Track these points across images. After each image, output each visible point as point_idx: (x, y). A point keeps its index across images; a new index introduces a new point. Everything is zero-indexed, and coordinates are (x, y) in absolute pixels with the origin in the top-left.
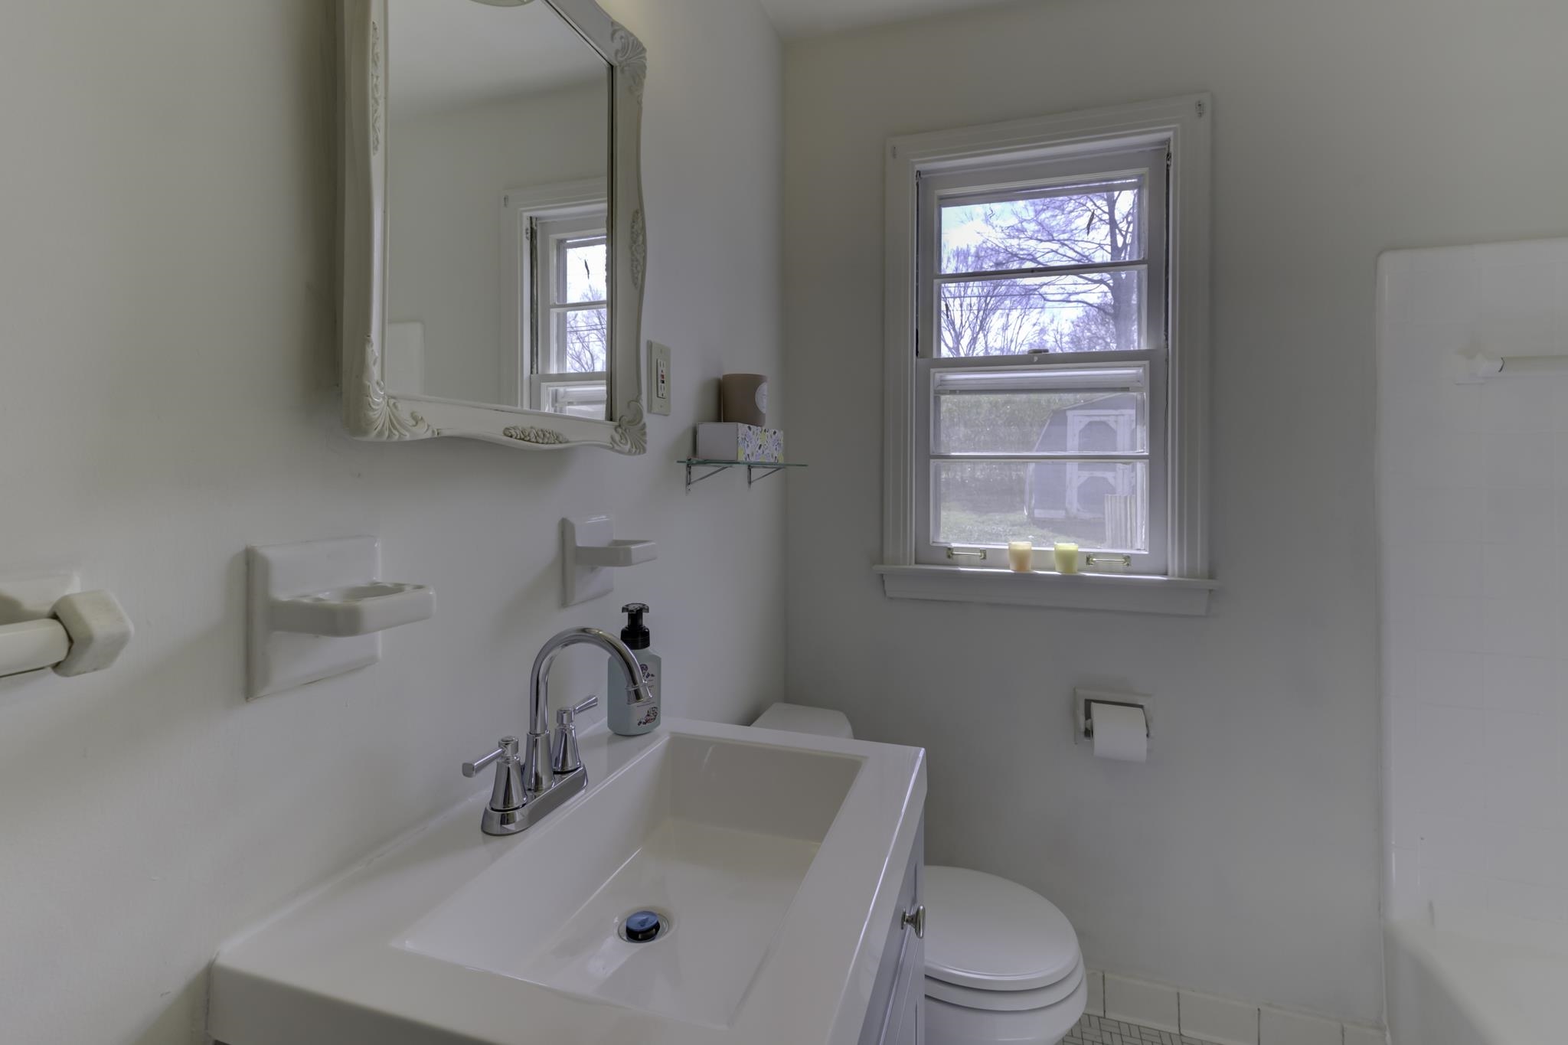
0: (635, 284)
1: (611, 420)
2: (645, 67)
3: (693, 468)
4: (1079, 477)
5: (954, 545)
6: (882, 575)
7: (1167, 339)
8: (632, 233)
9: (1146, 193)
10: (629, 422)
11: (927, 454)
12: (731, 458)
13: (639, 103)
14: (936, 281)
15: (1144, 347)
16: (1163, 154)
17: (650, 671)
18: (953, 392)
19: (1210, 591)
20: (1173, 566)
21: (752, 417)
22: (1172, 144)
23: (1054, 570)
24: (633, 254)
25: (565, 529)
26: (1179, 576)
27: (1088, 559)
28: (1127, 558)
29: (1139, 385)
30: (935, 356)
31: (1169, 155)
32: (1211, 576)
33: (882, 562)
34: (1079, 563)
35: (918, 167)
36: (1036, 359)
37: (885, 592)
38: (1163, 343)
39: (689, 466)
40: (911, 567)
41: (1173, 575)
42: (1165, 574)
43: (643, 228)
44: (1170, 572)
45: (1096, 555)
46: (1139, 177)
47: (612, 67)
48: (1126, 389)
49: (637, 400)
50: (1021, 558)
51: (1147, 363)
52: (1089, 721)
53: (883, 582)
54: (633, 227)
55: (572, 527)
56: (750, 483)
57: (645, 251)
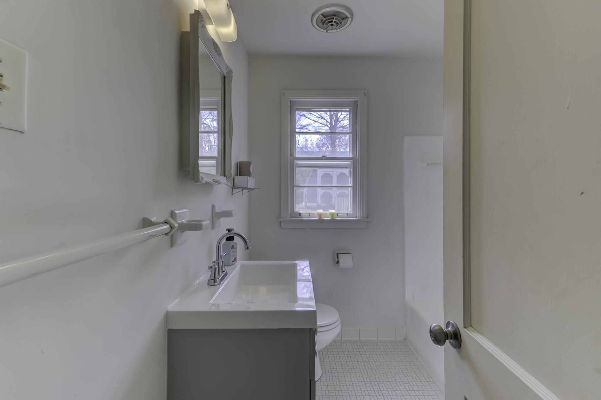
0: (230, 138)
1: (224, 176)
2: (232, 76)
3: (233, 190)
4: (321, 192)
5: (301, 212)
6: (280, 222)
7: (357, 154)
8: (230, 123)
9: (351, 114)
10: (229, 177)
11: (293, 186)
12: (246, 186)
13: (231, 87)
14: (295, 133)
15: (351, 156)
16: (356, 104)
17: (235, 247)
18: (300, 167)
19: (367, 221)
20: (358, 215)
21: (249, 174)
22: (358, 102)
23: (329, 218)
24: (230, 130)
25: (213, 207)
26: (360, 218)
27: (337, 215)
28: (347, 214)
29: (349, 166)
30: (295, 156)
31: (357, 105)
32: (367, 218)
33: (280, 218)
34: (335, 216)
35: (291, 100)
36: (324, 158)
37: (281, 227)
38: (356, 155)
39: (232, 189)
40: (288, 219)
41: (359, 218)
42: (357, 218)
43: (232, 122)
44: (358, 217)
45: (339, 213)
46: (350, 109)
47: (224, 76)
48: (346, 167)
49: (231, 171)
50: (320, 215)
51: (352, 160)
52: (338, 259)
53: (281, 224)
54: (229, 122)
55: (215, 206)
56: (243, 194)
57: (232, 128)
